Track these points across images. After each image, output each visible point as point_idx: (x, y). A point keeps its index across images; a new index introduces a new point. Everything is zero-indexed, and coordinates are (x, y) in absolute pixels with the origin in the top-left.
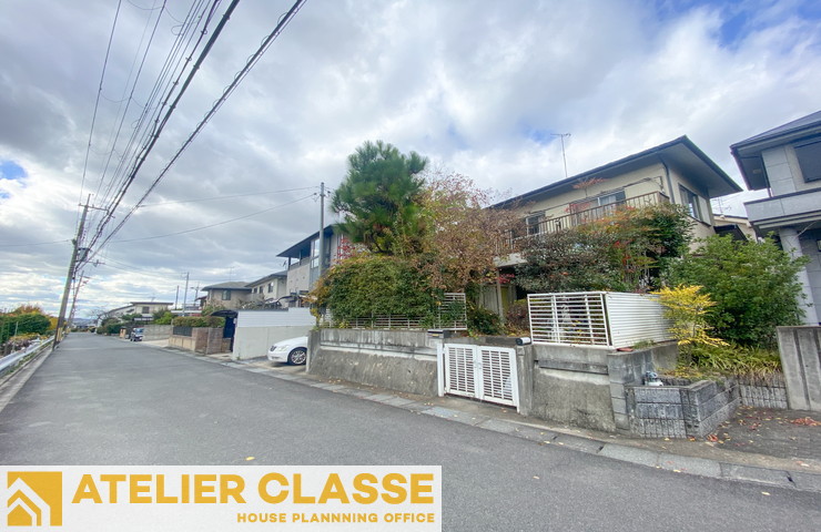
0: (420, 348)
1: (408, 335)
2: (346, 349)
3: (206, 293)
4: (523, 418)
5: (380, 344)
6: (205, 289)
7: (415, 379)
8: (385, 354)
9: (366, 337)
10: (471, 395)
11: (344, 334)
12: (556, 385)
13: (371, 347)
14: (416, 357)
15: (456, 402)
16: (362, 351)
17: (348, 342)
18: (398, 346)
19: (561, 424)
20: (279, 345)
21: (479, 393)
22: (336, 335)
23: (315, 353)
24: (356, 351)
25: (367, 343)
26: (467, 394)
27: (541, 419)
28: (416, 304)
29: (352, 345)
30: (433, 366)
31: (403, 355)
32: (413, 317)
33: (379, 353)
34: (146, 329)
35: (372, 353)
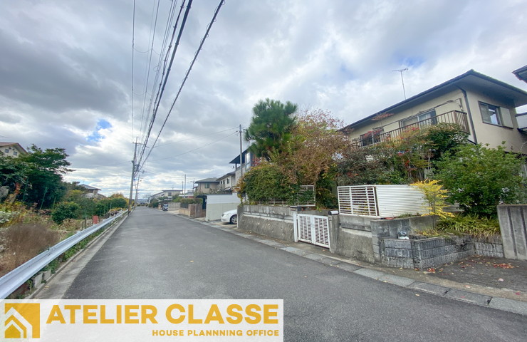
0: (288, 216)
1: (282, 209)
2: (255, 216)
3: (197, 185)
4: (332, 255)
5: (270, 214)
6: (196, 182)
7: (284, 232)
8: (272, 219)
9: (263, 210)
10: (310, 242)
11: (254, 208)
12: (348, 237)
13: (264, 215)
14: (285, 221)
15: (301, 245)
16: (262, 217)
17: (255, 212)
18: (277, 215)
19: (348, 258)
20: (225, 213)
21: (314, 241)
22: (250, 208)
23: (241, 217)
24: (259, 217)
25: (263, 213)
26: (308, 241)
27: (340, 255)
28: (285, 192)
29: (257, 214)
30: (292, 225)
31: (280, 220)
32: (284, 199)
33: (269, 219)
34: (169, 204)
35: (266, 218)
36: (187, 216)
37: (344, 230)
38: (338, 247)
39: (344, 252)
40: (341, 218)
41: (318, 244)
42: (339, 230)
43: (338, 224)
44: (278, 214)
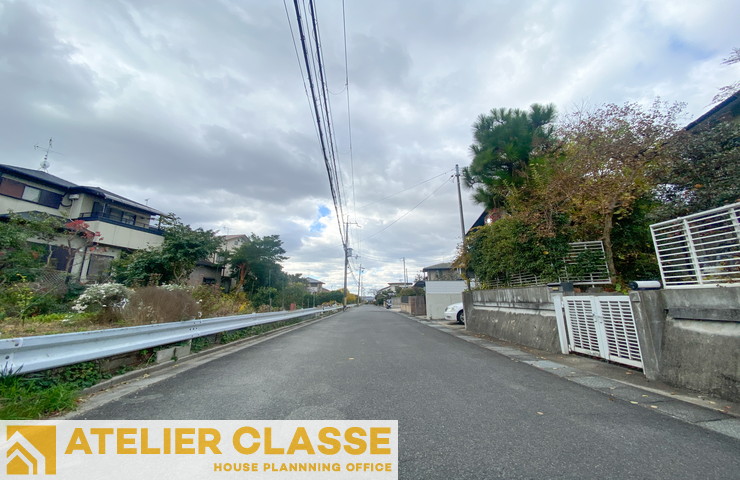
0: (546, 303)
1: (532, 292)
2: (491, 308)
4: (649, 383)
5: (513, 302)
6: (425, 270)
7: (540, 335)
8: (518, 311)
9: (502, 296)
10: (596, 354)
11: (488, 294)
12: (695, 341)
13: (505, 304)
14: (542, 313)
15: (575, 359)
16: (501, 310)
17: (490, 301)
18: (525, 303)
21: (604, 352)
22: (482, 296)
23: (470, 311)
24: (496, 309)
25: (503, 302)
26: (591, 352)
28: (535, 258)
29: (493, 304)
30: (553, 321)
31: (532, 312)
32: (536, 271)
33: (513, 311)
35: (507, 311)
36: (408, 313)
37: (681, 325)
38: (663, 367)
39: (682, 378)
40: (667, 297)
41: (614, 359)
42: (664, 326)
43: (662, 312)
44: (527, 302)
